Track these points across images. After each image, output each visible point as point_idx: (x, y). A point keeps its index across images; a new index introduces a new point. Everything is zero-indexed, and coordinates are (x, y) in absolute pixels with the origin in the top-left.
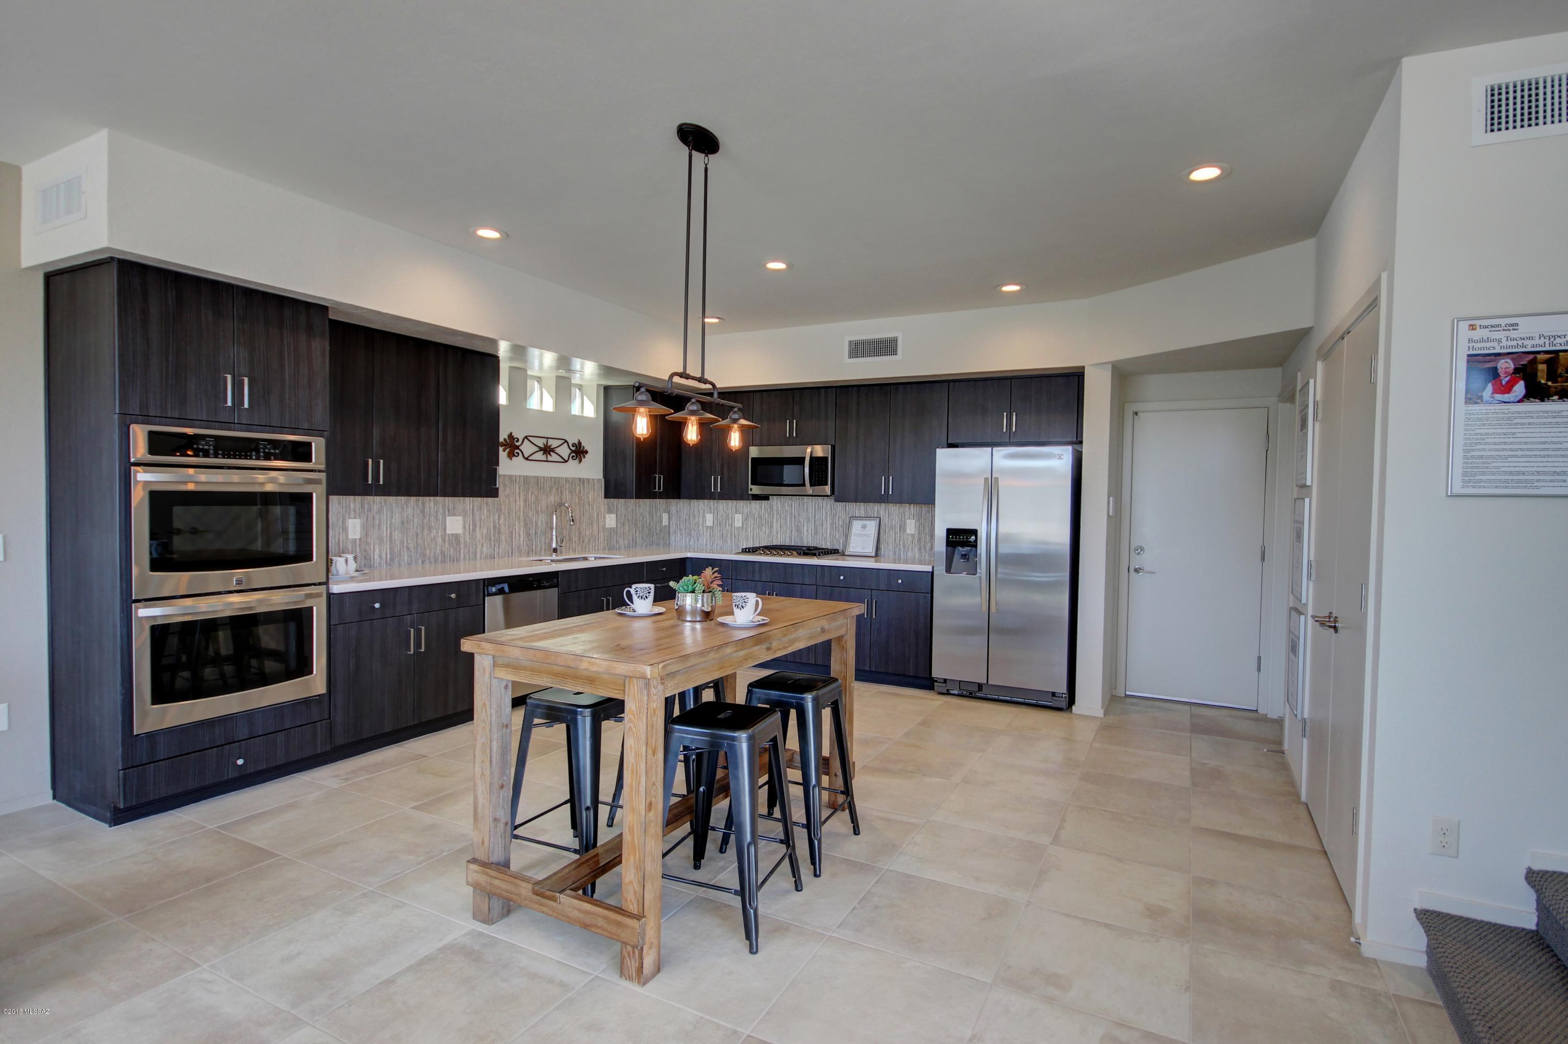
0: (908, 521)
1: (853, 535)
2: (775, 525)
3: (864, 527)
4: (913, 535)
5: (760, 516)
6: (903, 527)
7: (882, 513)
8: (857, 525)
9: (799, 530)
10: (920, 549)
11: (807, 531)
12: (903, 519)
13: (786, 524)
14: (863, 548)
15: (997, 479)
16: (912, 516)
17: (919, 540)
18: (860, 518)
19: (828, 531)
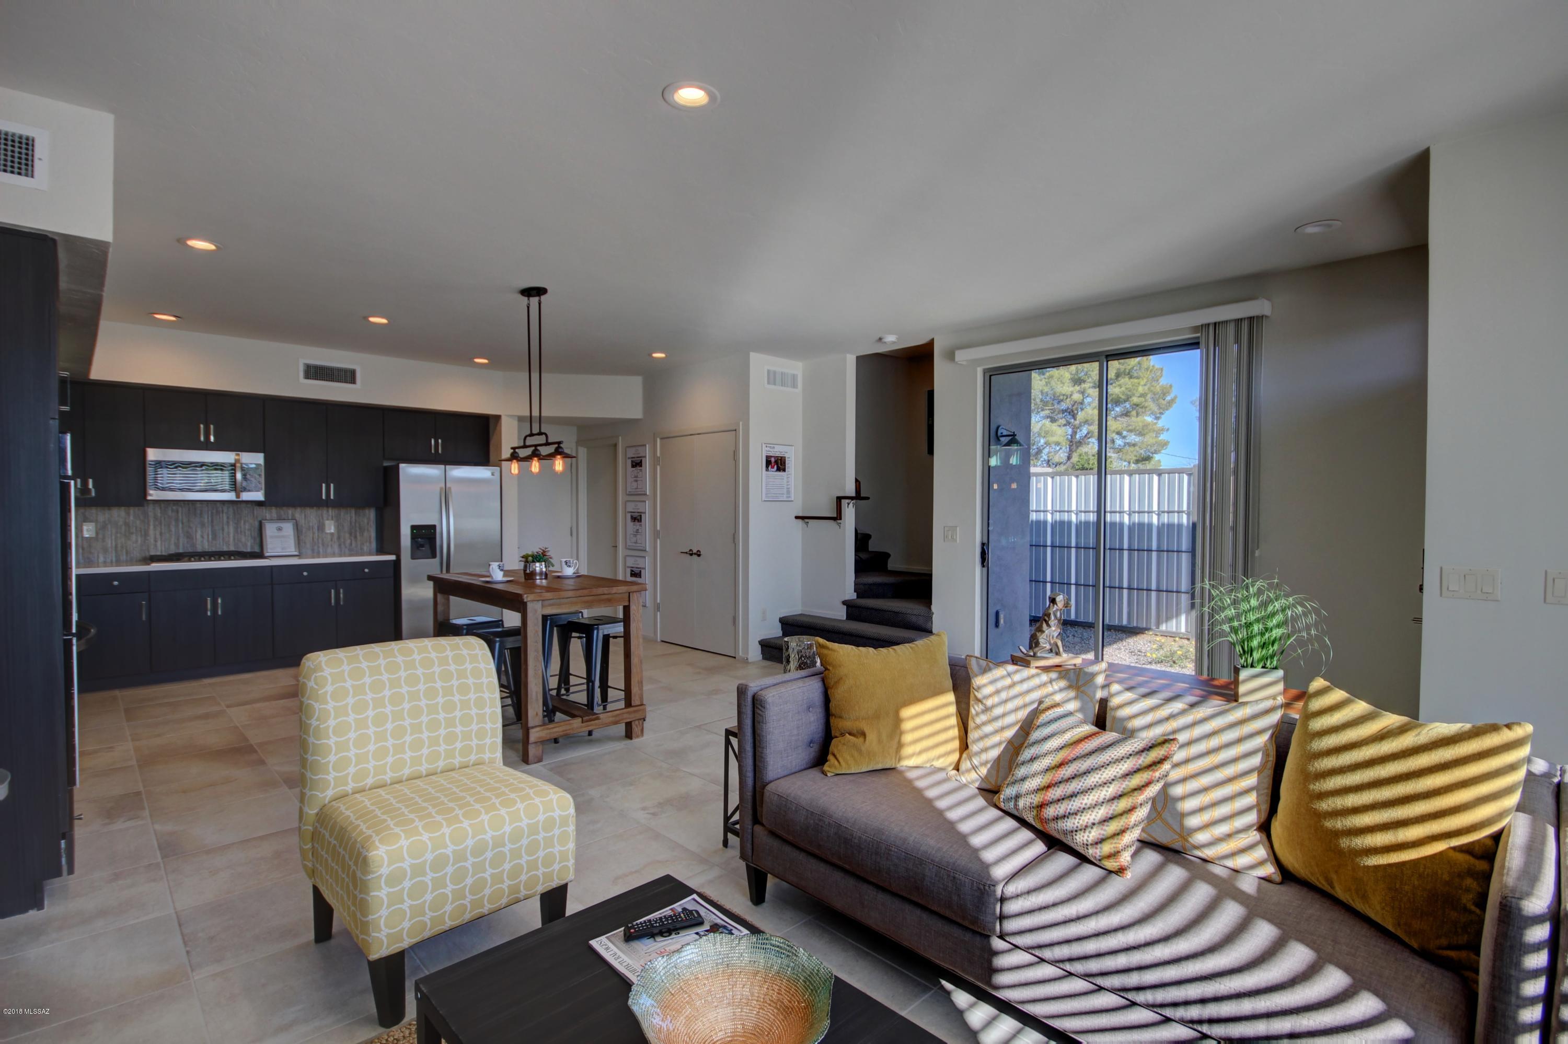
0: (327, 522)
1: (268, 537)
2: (151, 532)
3: (280, 529)
4: (332, 534)
5: (127, 524)
6: (321, 528)
7: (297, 516)
8: (270, 529)
9: (189, 536)
10: (340, 545)
11: (202, 537)
12: (321, 520)
13: (170, 531)
14: (283, 549)
15: (450, 488)
16: (330, 518)
17: (339, 538)
18: (271, 520)
19: (231, 535)
